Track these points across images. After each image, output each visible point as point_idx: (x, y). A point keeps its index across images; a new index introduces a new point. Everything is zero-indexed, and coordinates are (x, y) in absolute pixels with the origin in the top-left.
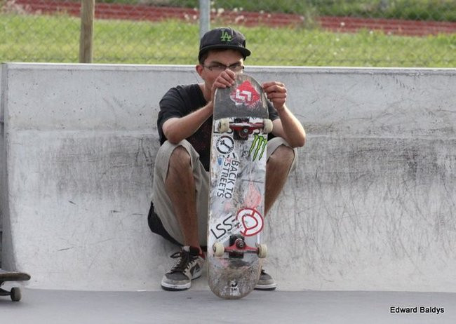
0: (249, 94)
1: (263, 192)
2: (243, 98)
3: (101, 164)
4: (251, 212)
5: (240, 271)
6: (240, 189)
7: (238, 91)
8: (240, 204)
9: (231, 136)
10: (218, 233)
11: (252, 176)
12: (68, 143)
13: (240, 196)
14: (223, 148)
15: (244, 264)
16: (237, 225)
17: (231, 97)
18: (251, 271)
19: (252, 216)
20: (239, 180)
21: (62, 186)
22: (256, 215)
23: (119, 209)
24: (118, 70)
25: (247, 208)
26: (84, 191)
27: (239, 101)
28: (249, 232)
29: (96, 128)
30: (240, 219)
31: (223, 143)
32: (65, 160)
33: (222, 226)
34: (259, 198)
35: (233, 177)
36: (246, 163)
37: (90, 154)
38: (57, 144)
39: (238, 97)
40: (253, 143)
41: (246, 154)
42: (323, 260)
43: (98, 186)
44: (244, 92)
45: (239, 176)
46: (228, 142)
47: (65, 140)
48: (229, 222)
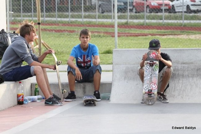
0: (154, 55)
1: (157, 79)
2: (153, 56)
3: (135, 73)
4: (154, 84)
5: (151, 98)
6: (151, 78)
7: (152, 54)
8: (151, 82)
9: (149, 65)
10: (146, 89)
11: (154, 75)
12: (127, 68)
13: (151, 80)
14: (147, 68)
15: (152, 97)
16: (150, 87)
17: (150, 56)
18: (153, 98)
19: (154, 85)
20: (151, 76)
21: (125, 78)
22: (155, 85)
23: (138, 84)
24: (139, 50)
25: (153, 83)
26: (130, 79)
27: (152, 57)
28: (153, 89)
29: (134, 64)
30: (151, 85)
31: (147, 67)
32: (126, 72)
33: (147, 87)
34: (156, 81)
35: (149, 75)
36: (153, 72)
37: (132, 71)
38: (124, 68)
39: (151, 56)
40: (155, 67)
41: (153, 70)
42: (186, 96)
43: (134, 78)
44: (153, 55)
45: (151, 75)
46: (148, 67)
47: (126, 67)
48: (148, 86)
